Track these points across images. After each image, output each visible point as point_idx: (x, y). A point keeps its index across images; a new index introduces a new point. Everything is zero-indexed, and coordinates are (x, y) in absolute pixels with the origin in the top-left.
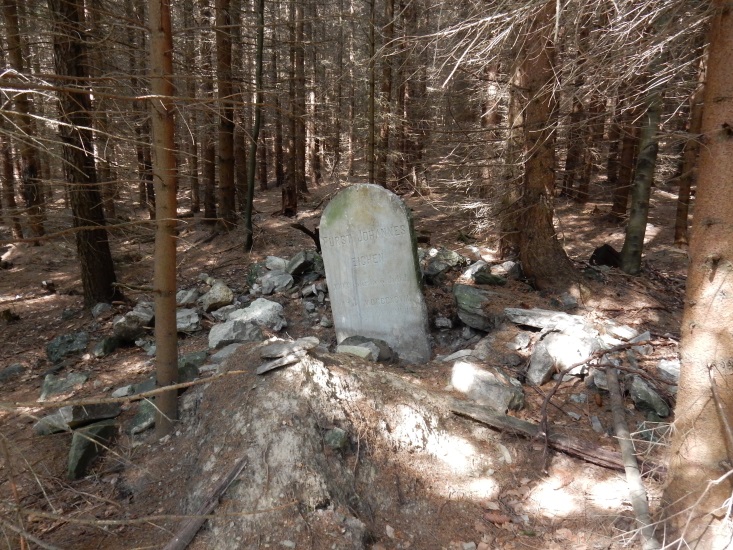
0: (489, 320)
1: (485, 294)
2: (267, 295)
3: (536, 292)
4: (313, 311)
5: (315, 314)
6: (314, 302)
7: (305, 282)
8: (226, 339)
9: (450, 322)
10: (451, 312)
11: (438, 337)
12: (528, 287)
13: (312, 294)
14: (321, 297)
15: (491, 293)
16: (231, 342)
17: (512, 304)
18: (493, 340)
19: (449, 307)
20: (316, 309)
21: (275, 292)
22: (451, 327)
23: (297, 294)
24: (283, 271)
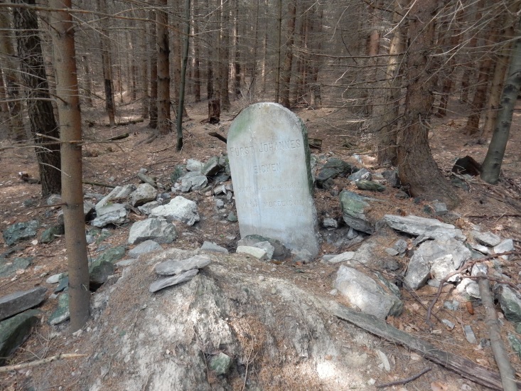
0: (370, 224)
1: (367, 201)
2: (186, 192)
3: (411, 199)
4: (223, 207)
5: (223, 210)
6: (223, 199)
7: (216, 182)
8: (143, 236)
9: (336, 222)
10: (337, 213)
11: (325, 235)
12: (403, 194)
13: (222, 193)
14: (229, 195)
15: (372, 200)
16: (147, 239)
17: (390, 209)
18: (373, 245)
19: (336, 208)
20: (225, 206)
21: (192, 191)
22: (336, 226)
23: (210, 192)
24: (199, 172)
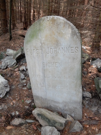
4: (24, 79)
5: (24, 81)
6: (24, 74)
7: (21, 63)
9: (90, 95)
13: (24, 70)
14: (28, 72)
20: (25, 78)
21: (8, 68)
22: (91, 97)
23: (17, 69)
24: (12, 57)
